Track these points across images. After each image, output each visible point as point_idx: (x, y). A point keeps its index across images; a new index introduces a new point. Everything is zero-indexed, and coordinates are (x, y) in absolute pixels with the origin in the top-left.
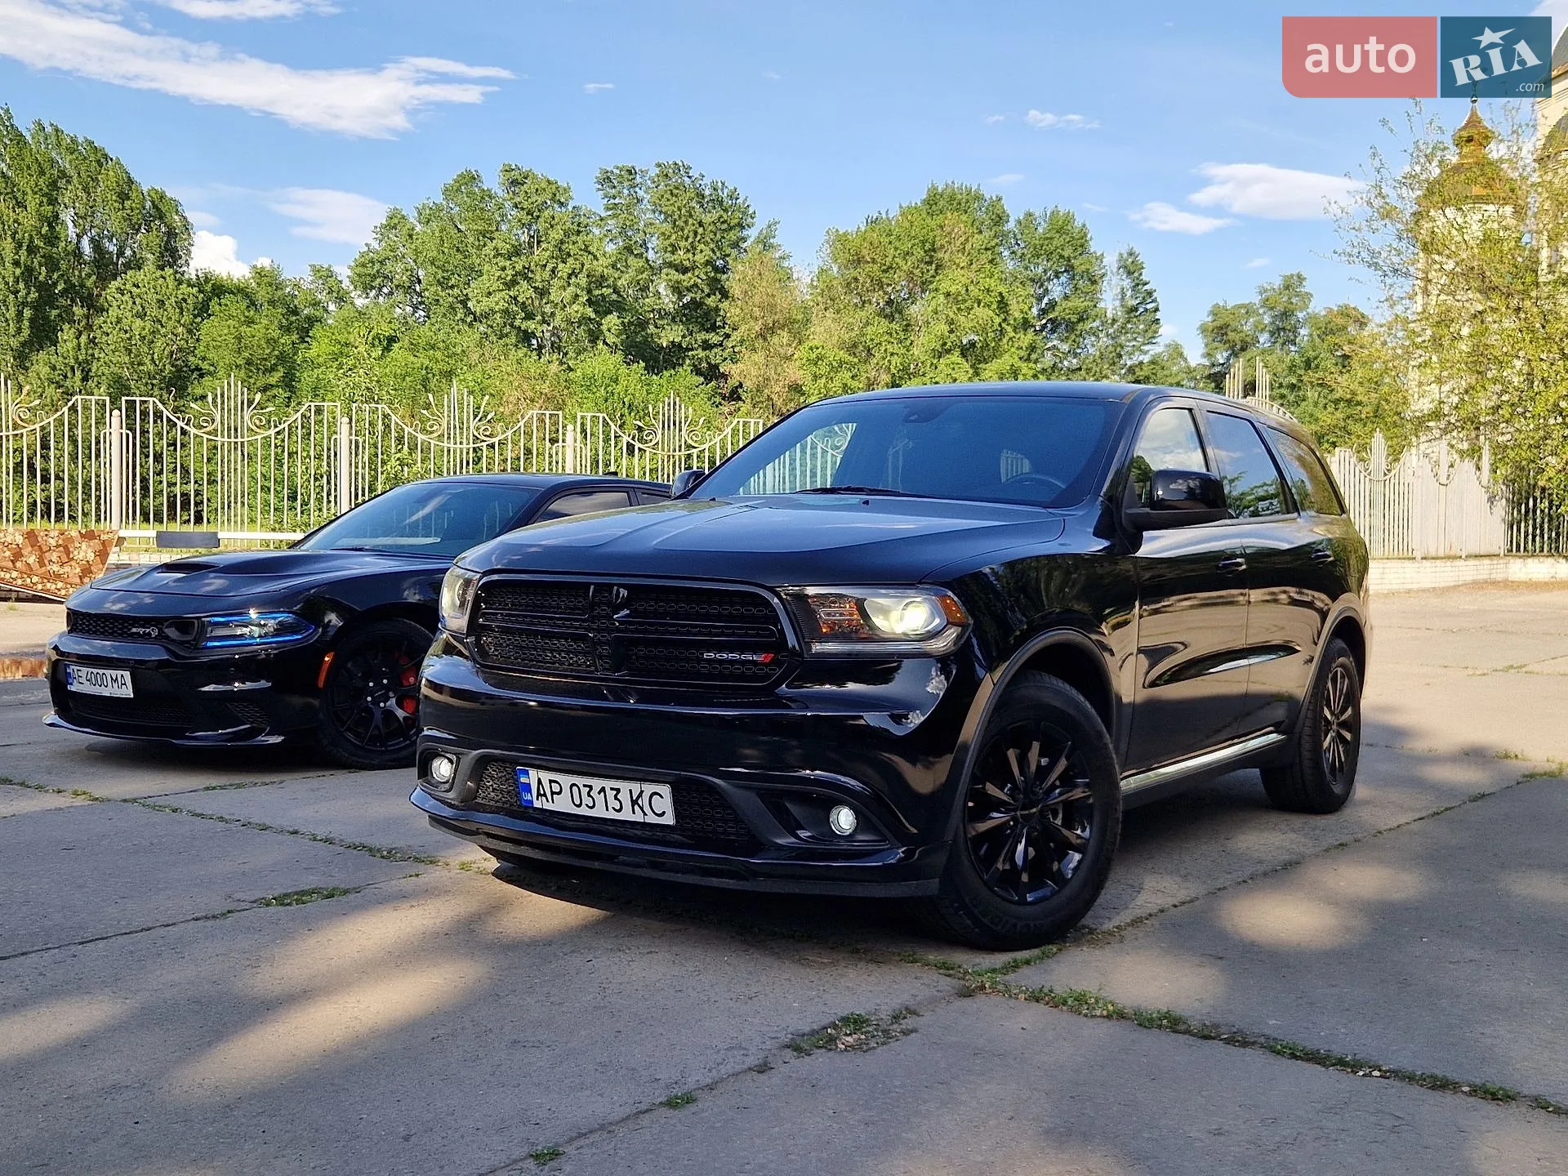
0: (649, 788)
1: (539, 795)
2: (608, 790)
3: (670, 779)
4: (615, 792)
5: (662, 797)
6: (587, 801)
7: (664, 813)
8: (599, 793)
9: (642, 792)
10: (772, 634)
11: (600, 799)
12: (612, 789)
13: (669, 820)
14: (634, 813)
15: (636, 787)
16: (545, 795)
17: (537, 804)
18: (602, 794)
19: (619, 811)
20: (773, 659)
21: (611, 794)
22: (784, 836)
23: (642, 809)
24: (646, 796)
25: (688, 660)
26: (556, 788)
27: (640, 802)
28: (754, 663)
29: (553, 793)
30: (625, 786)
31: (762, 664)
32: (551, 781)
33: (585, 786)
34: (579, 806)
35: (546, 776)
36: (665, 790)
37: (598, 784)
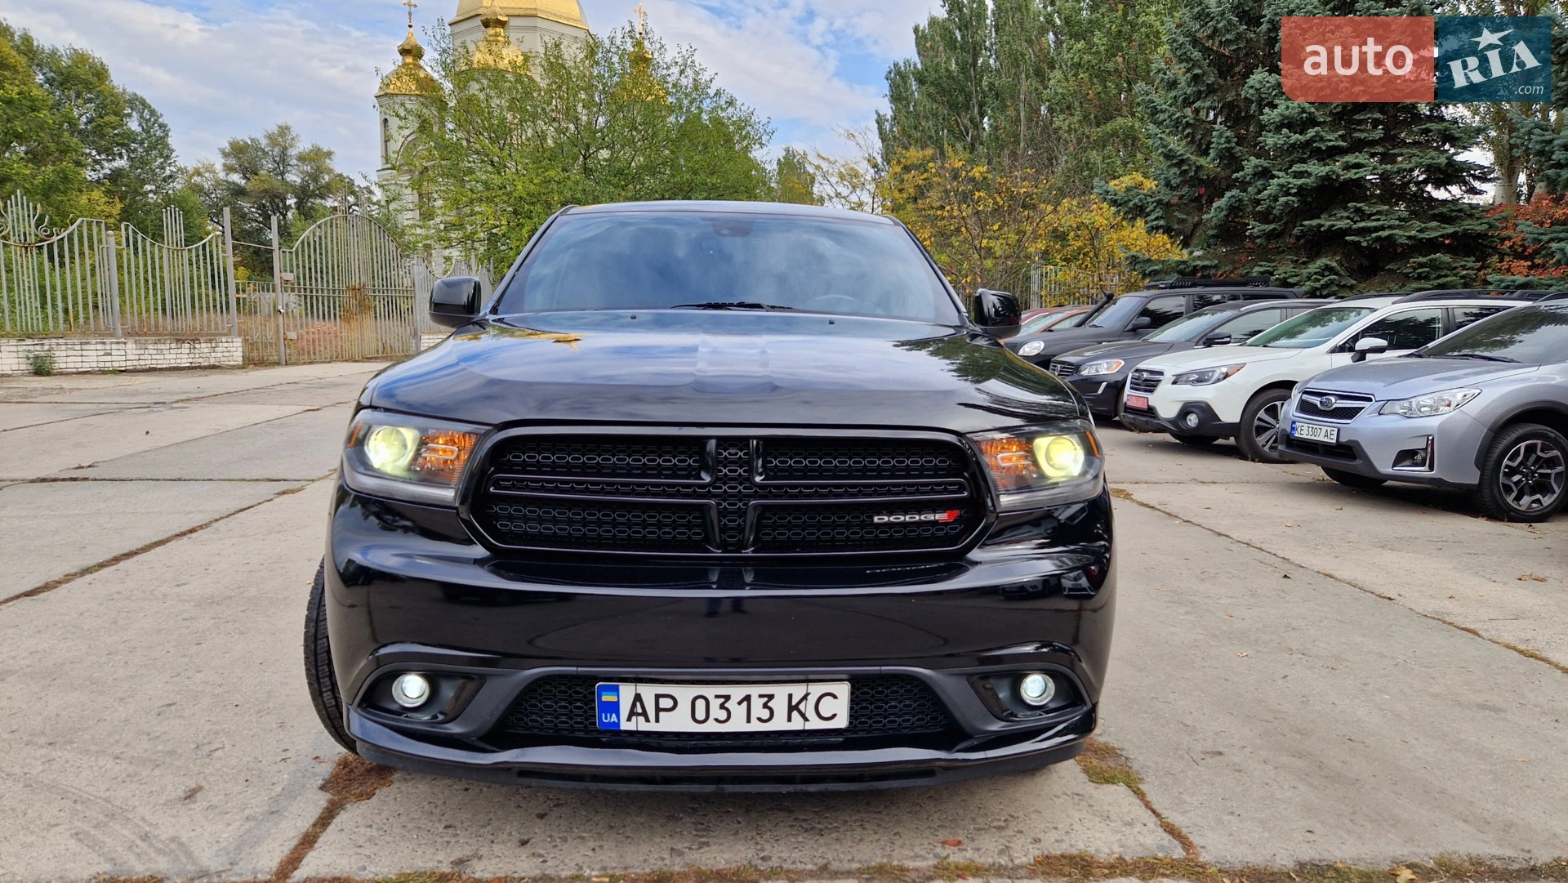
0: (819, 690)
1: (633, 715)
2: (752, 699)
4: (764, 699)
5: (835, 697)
6: (718, 715)
7: (834, 716)
8: (740, 703)
9: (807, 694)
10: (961, 488)
11: (738, 710)
12: (759, 697)
13: (840, 723)
14: (788, 720)
15: (798, 691)
16: (644, 714)
17: (629, 727)
18: (745, 703)
19: (769, 721)
20: (958, 517)
21: (758, 702)
23: (803, 715)
24: (812, 700)
26: (665, 703)
27: (801, 707)
28: (935, 523)
29: (658, 710)
30: (781, 691)
31: (946, 524)
32: (658, 697)
33: (716, 697)
34: (705, 721)
35: (648, 692)
36: (842, 689)
37: (736, 691)
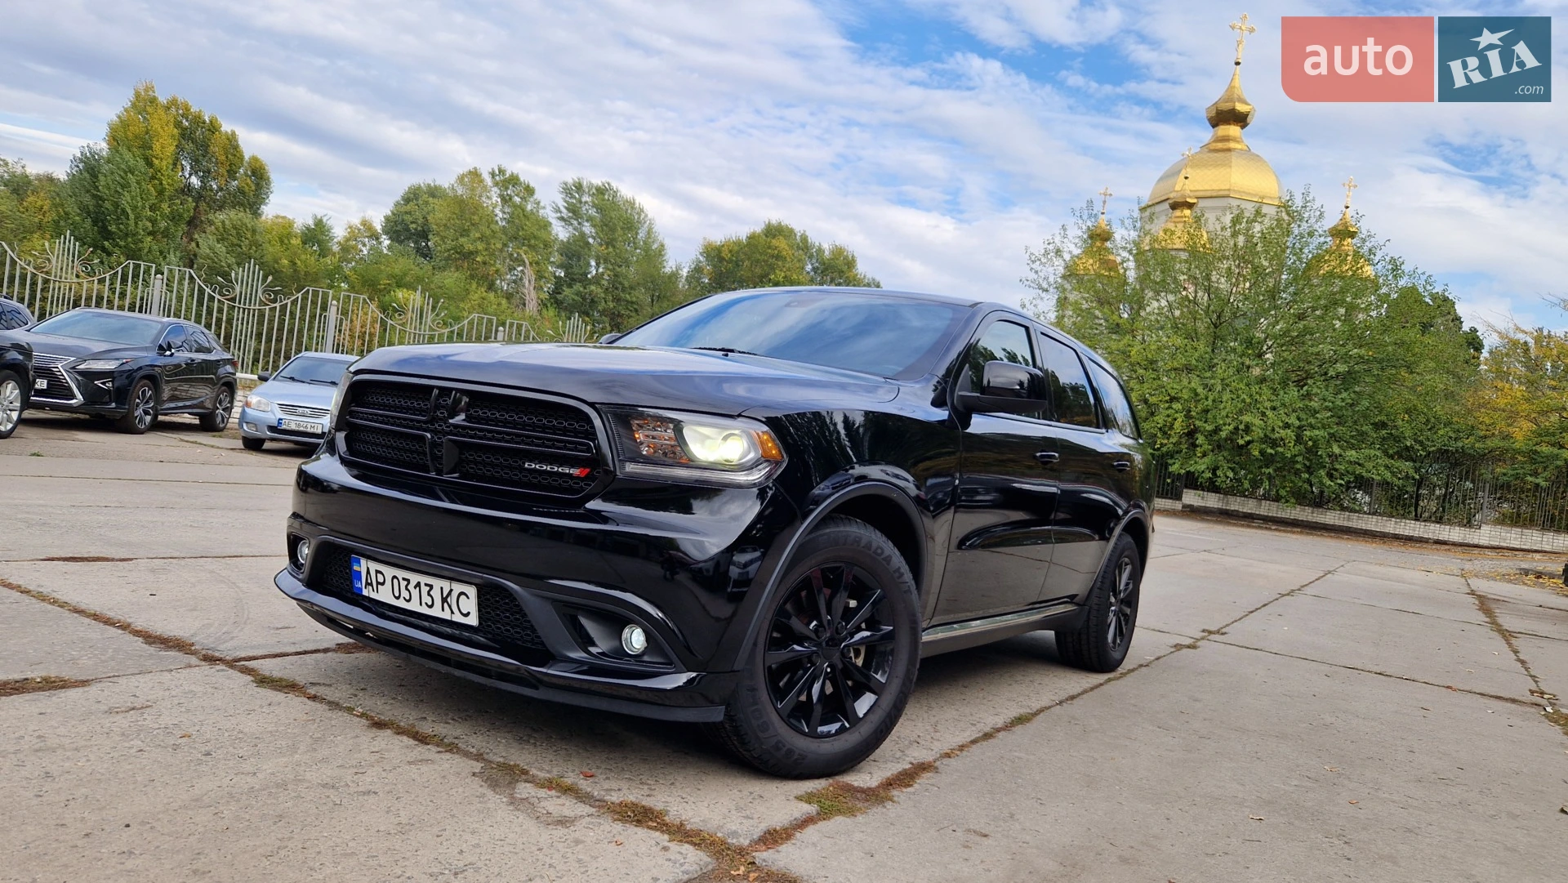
0: (458, 588)
1: (367, 584)
2: (422, 585)
3: (477, 581)
4: (428, 588)
5: (468, 598)
6: (405, 594)
7: (469, 613)
8: (415, 587)
9: (451, 590)
10: (589, 449)
11: (415, 593)
12: (426, 585)
13: (473, 621)
14: (443, 610)
15: (446, 585)
16: (371, 584)
17: (365, 593)
18: (418, 589)
19: (431, 607)
20: (588, 474)
21: (425, 589)
22: (576, 651)
23: (450, 607)
24: (455, 595)
25: (510, 468)
26: (381, 579)
27: (449, 600)
28: (570, 476)
29: (378, 583)
30: (438, 583)
31: (578, 478)
32: (377, 572)
33: (404, 579)
34: (398, 598)
35: (374, 566)
36: (472, 591)
37: (415, 578)
